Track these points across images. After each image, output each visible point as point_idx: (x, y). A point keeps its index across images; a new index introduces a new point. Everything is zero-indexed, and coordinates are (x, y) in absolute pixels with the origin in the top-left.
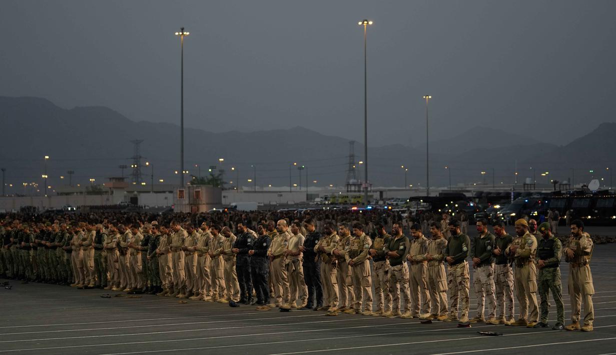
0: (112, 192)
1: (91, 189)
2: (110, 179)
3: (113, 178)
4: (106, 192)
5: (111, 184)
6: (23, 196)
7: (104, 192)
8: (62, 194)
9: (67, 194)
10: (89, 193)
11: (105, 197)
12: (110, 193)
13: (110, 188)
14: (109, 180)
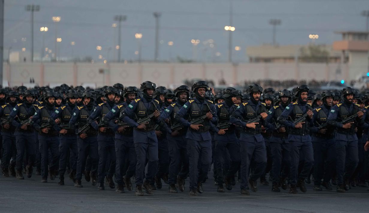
0: (347, 59)
1: (308, 53)
2: (344, 34)
3: (349, 33)
4: (336, 59)
5: (345, 43)
6: (189, 62)
7: (331, 58)
8: (258, 60)
9: (267, 60)
10: (305, 59)
11: (333, 66)
12: (342, 59)
13: (344, 51)
14: (341, 36)
